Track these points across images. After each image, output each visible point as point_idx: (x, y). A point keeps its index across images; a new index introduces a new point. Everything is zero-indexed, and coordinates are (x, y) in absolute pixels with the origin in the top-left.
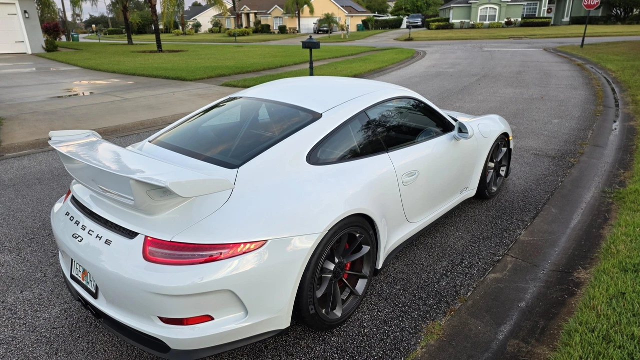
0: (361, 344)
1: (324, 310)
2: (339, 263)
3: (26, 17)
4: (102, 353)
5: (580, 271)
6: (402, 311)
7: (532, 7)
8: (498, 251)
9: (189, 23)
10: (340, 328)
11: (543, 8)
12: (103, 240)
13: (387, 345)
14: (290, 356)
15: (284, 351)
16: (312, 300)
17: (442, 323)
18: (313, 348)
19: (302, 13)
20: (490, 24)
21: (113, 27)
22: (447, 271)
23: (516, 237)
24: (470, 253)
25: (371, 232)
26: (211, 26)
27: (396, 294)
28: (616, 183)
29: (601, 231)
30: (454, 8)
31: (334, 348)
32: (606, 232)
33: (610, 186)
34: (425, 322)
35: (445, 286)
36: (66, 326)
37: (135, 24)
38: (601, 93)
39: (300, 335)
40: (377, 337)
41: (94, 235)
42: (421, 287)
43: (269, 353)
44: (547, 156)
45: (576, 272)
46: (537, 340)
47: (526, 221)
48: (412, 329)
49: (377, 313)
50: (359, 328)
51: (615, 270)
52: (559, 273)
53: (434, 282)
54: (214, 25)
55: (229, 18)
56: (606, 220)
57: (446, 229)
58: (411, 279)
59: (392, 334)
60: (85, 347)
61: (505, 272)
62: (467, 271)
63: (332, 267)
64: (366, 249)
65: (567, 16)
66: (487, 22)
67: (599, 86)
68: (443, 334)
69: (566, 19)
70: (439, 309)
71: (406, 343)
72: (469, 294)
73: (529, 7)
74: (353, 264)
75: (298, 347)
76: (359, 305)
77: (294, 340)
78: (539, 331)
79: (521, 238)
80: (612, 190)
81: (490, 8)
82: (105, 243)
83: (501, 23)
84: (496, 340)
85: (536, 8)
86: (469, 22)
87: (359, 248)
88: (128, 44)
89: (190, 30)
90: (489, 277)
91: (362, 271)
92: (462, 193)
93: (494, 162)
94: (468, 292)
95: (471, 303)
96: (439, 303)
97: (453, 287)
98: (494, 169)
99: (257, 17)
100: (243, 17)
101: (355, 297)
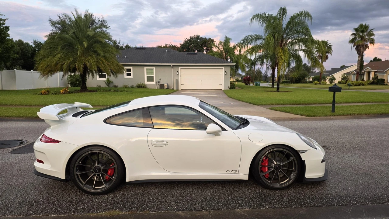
3: (225, 74)
8: (208, 208)
9: (327, 78)
13: (91, 207)
17: (121, 213)
26: (340, 79)
37: (295, 78)
40: (95, 204)
47: (264, 207)
54: (342, 79)
55: (355, 75)
59: (100, 206)
61: (189, 215)
68: (112, 216)
79: (238, 210)
88: (272, 87)
89: (324, 82)
90: (177, 212)
91: (113, 177)
92: (230, 173)
93: (274, 164)
94: (154, 212)
95: (146, 214)
96: (135, 208)
97: (153, 207)
98: (274, 168)
99: (376, 74)
100: (366, 74)
101: (105, 187)
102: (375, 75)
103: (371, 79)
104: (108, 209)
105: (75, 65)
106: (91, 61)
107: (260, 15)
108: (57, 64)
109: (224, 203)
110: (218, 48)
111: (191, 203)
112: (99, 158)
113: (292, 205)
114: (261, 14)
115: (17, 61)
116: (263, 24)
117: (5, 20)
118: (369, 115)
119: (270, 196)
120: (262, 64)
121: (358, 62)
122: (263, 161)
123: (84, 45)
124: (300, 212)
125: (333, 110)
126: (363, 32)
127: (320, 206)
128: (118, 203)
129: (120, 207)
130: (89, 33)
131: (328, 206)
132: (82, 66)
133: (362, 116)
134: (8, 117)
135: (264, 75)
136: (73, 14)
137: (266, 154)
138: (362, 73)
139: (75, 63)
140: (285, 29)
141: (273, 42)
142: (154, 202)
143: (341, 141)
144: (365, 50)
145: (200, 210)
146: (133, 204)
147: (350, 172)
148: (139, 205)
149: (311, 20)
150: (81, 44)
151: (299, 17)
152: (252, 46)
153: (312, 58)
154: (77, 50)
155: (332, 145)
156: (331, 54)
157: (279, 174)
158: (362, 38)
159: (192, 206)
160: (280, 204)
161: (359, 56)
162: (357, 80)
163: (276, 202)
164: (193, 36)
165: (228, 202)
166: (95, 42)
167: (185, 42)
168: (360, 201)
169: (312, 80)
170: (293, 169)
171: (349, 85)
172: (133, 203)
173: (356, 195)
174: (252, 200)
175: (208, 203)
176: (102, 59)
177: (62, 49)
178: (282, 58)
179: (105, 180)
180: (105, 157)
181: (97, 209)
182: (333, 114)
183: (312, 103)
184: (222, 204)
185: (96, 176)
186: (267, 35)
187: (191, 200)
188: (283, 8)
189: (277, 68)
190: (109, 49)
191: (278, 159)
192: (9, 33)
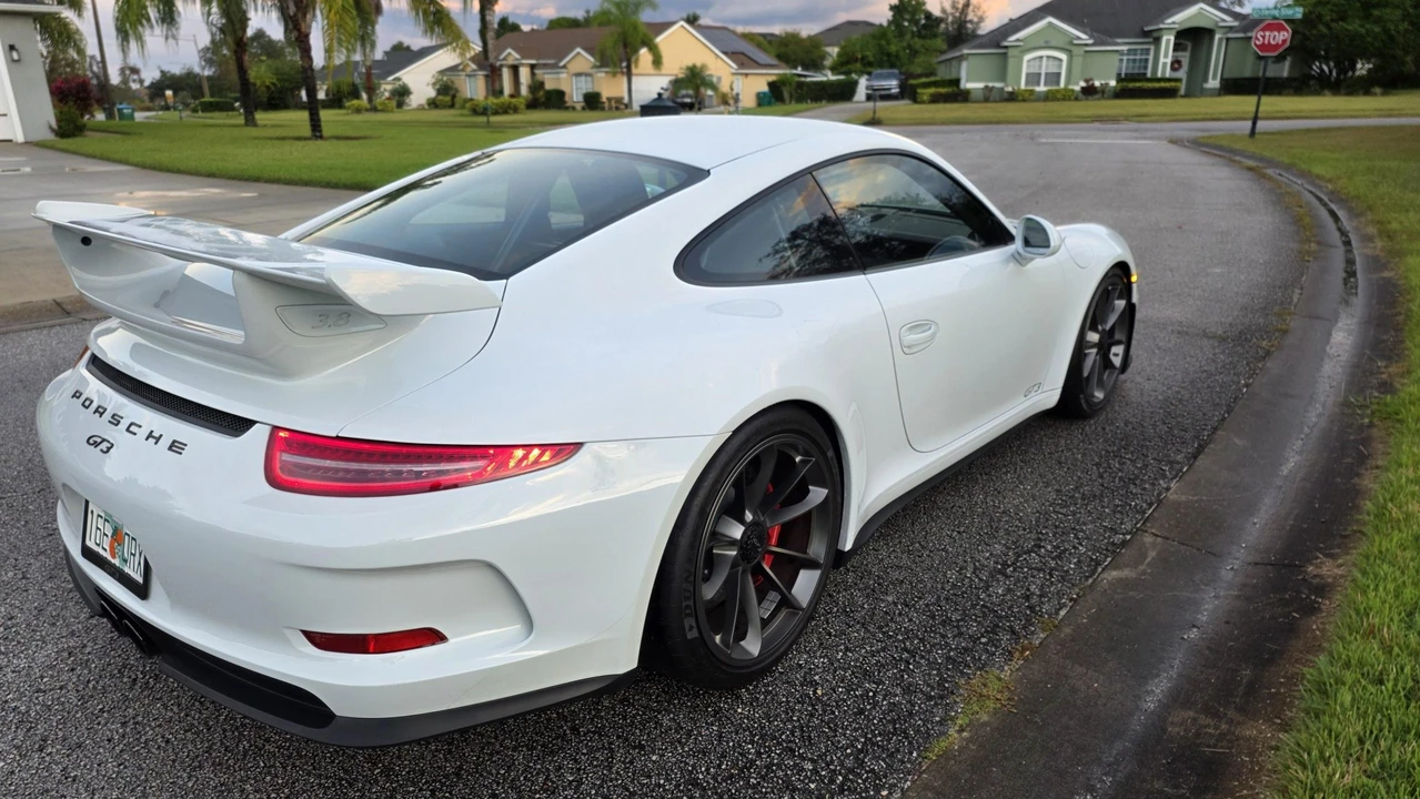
0: (809, 721)
1: (718, 638)
2: (755, 523)
3: (14, 61)
4: (159, 747)
5: (1321, 563)
6: (905, 649)
7: (1138, 57)
8: (1122, 523)
9: (383, 87)
10: (756, 686)
11: (1162, 60)
12: (166, 442)
13: (874, 724)
14: (634, 748)
15: (618, 737)
16: (691, 603)
17: (1006, 675)
18: (692, 731)
19: (636, 66)
20: (1049, 91)
21: (212, 96)
22: (1005, 565)
23: (1159, 494)
24: (1056, 527)
25: (830, 453)
26: (432, 93)
27: (886, 613)
28: (1372, 388)
29: (1356, 480)
30: (970, 58)
31: (745, 730)
32: (1367, 481)
33: (1361, 391)
34: (962, 672)
35: (1004, 595)
36: (70, 686)
37: (264, 89)
38: (1307, 220)
39: (658, 702)
40: (848, 706)
41: (143, 433)
42: (947, 599)
43: (582, 742)
44: (1205, 335)
45: (1312, 564)
46: (1241, 710)
47: (1178, 463)
48: (933, 689)
49: (845, 654)
50: (802, 685)
51: (1408, 554)
52: (1270, 567)
53: (976, 588)
54: (439, 92)
56: (1362, 459)
57: (994, 478)
58: (921, 581)
59: (884, 699)
60: (117, 732)
61: (1142, 567)
62: (1053, 564)
63: (737, 532)
64: (818, 494)
65: (1214, 78)
66: (1042, 88)
67: (1301, 207)
68: (1009, 699)
69: (1213, 83)
70: (993, 645)
71: (920, 719)
72: (1063, 613)
73: (1131, 57)
74: (787, 529)
75: (655, 728)
76: (799, 636)
77: (644, 713)
78: (1241, 690)
79: (1171, 497)
80: (1365, 399)
81: (1048, 57)
82: (170, 448)
83: (1073, 91)
84: (1138, 713)
85: (1147, 60)
86: (1002, 89)
87: (802, 493)
90: (1105, 577)
92: (1029, 396)
93: (1097, 332)
94: (1059, 610)
95: (1066, 630)
98: (1099, 346)
99: (536, 74)
100: (506, 73)
102: (533, 74)
145: (1126, 541)
185: (749, 576)
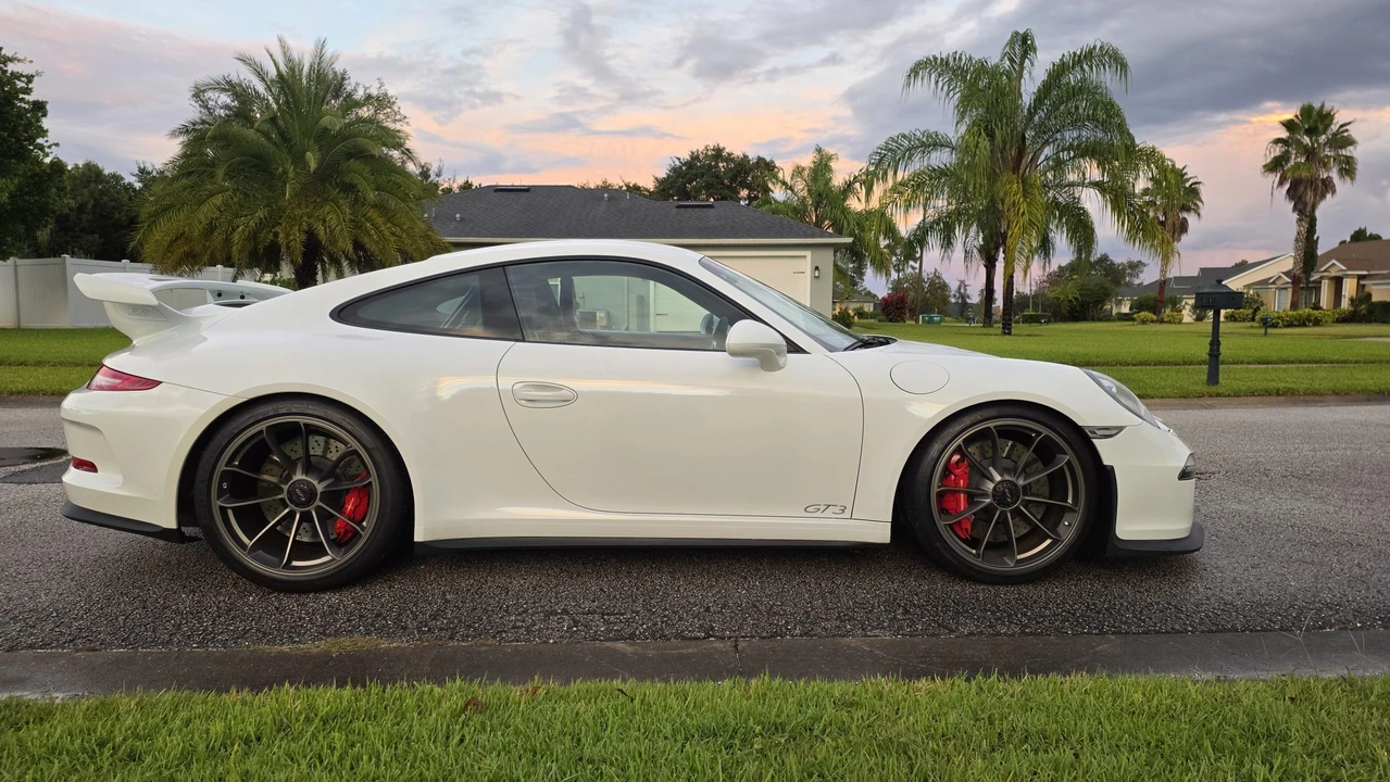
8: (732, 631)
9: (1185, 301)
23: (845, 635)
37: (1067, 303)
48: (334, 631)
55: (1286, 289)
61: (652, 652)
68: (349, 652)
70: (424, 633)
72: (516, 643)
79: (847, 640)
89: (1175, 313)
90: (608, 644)
91: (364, 524)
92: (818, 514)
93: (992, 480)
94: (518, 641)
95: (484, 648)
96: (442, 629)
97: (514, 627)
98: (994, 496)
99: (1364, 286)
100: (1325, 285)
101: (334, 559)
102: (1360, 287)
103: (1345, 304)
104: (337, 633)
105: (276, 235)
106: (333, 223)
107: (942, 59)
108: (211, 228)
109: (795, 619)
110: (791, 189)
111: (665, 616)
112: (312, 452)
113: (1063, 628)
114: (944, 56)
115: (79, 237)
116: (951, 94)
117: (33, 76)
118: (1346, 394)
119: (978, 600)
120: (947, 243)
121: (1297, 240)
122: (951, 473)
123: (306, 165)
124: (1098, 649)
125: (1213, 378)
126: (1311, 132)
127: (1178, 632)
128: (378, 615)
129: (384, 626)
130: (326, 121)
131: (1210, 631)
132: (298, 238)
133: (1321, 398)
134: (19, 393)
135: (958, 295)
136: (271, 56)
137: (959, 441)
138: (1314, 282)
139: (274, 227)
140: (1029, 110)
141: (987, 153)
142: (520, 614)
143: (1247, 457)
144: (1323, 197)
145: (697, 638)
146: (435, 619)
147: (1289, 540)
148: (460, 621)
149: (1126, 75)
150: (299, 160)
151: (1082, 67)
152: (912, 170)
153: (1132, 213)
154: (285, 184)
155: (1214, 470)
156: (1199, 215)
157: (1014, 525)
158: (1310, 153)
159: (667, 624)
160: (1016, 624)
161: (1300, 220)
162: (1294, 306)
163: (1000, 618)
164: (700, 150)
165: (809, 616)
166: (349, 156)
167: (674, 169)
168: (1335, 620)
169: (1131, 309)
170: (1066, 502)
171: (1267, 323)
172: (434, 617)
173: (1320, 601)
174: (906, 612)
175: (731, 618)
176: (373, 214)
177: (229, 175)
178: (1022, 211)
179: (334, 540)
180: (333, 448)
181: (294, 632)
182: (1213, 389)
183: (1134, 362)
184: (786, 622)
185: (298, 516)
186: (963, 129)
187: (666, 609)
188: (1021, 32)
189: (1001, 255)
190: (399, 181)
191: (1009, 464)
192: (46, 123)
